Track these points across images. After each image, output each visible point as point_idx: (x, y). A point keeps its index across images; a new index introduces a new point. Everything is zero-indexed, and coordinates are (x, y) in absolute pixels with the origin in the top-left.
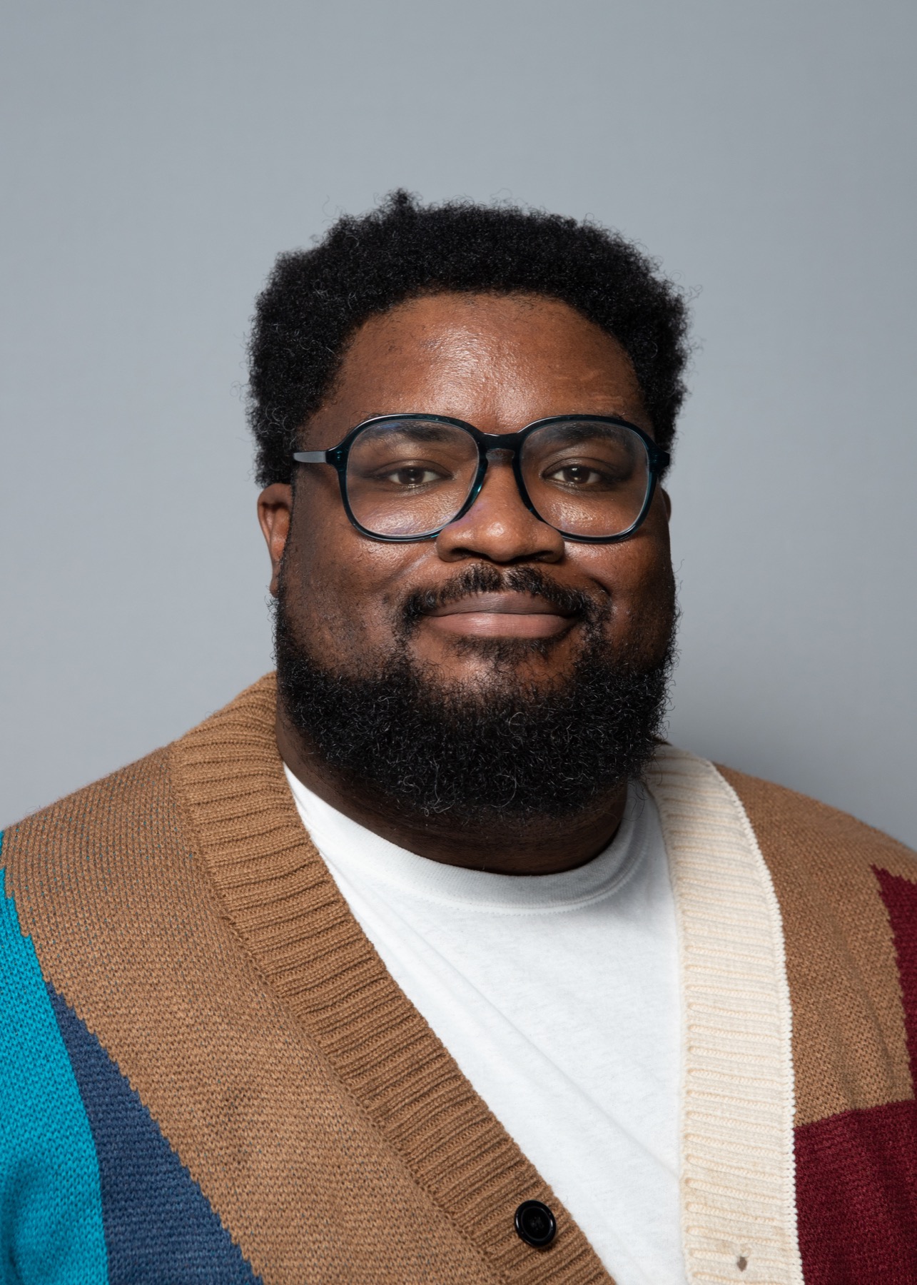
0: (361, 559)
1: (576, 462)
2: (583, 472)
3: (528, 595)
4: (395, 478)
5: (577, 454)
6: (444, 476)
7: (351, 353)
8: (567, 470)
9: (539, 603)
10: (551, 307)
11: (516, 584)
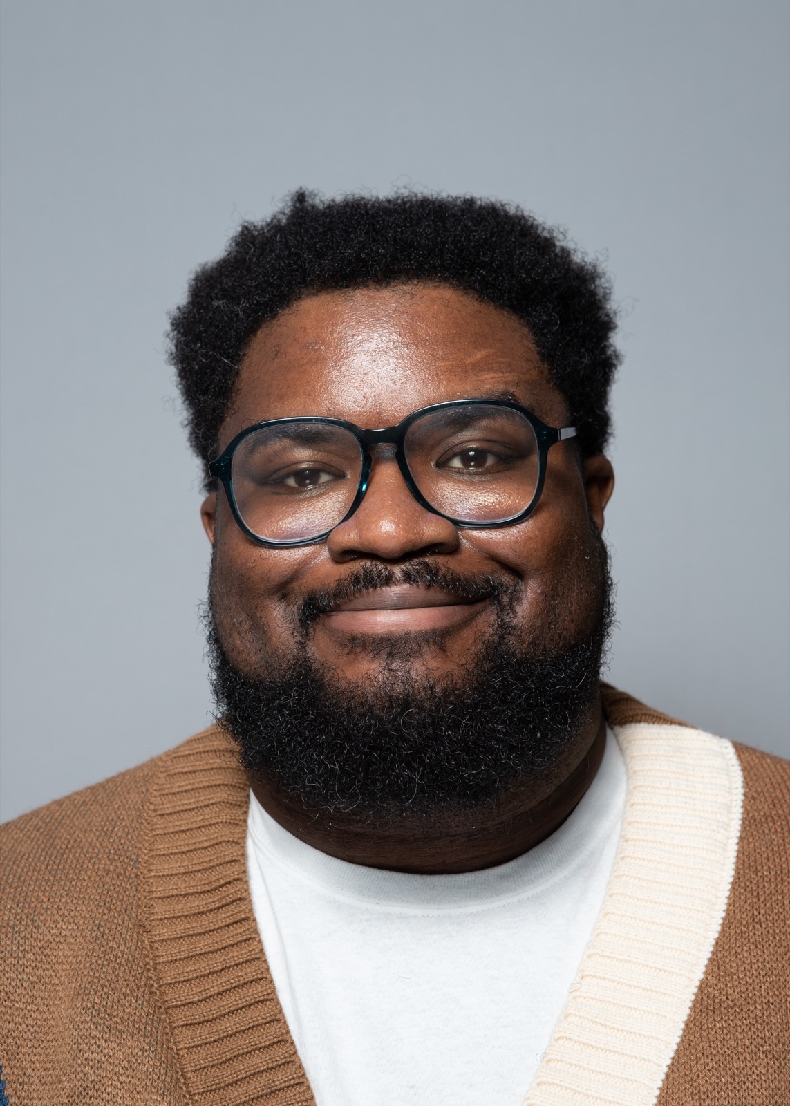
0: (254, 564)
1: (474, 445)
2: (480, 457)
3: (422, 588)
4: (291, 482)
5: (473, 437)
6: (339, 476)
7: (247, 361)
8: (464, 456)
9: (436, 595)
10: (434, 293)
11: (408, 577)
